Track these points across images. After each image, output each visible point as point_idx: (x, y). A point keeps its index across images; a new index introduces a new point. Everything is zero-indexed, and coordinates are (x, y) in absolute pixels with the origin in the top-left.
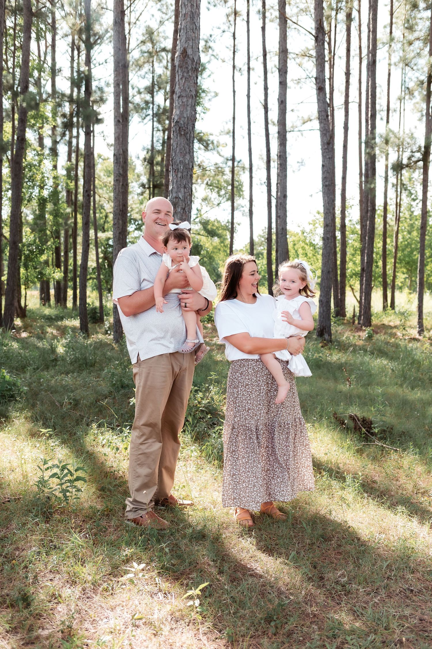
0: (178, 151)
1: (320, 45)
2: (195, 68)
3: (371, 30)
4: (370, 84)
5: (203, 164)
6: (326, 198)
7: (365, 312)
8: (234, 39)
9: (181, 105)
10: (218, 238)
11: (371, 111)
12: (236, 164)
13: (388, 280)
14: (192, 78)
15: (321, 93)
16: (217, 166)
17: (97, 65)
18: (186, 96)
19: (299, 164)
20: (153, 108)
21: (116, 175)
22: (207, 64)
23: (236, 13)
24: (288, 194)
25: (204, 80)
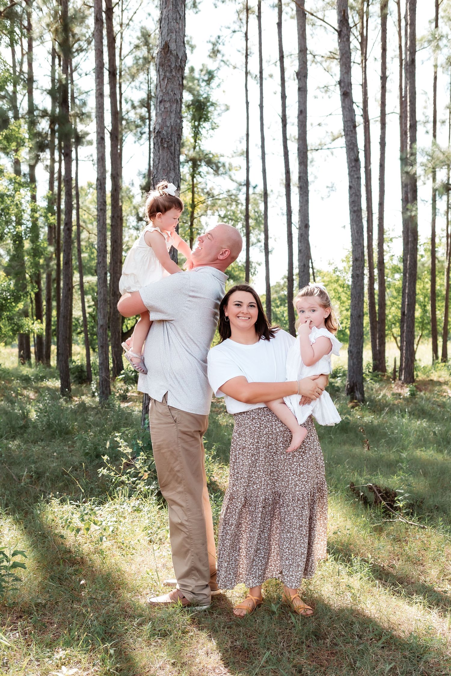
0: (160, 168)
1: (344, 41)
2: (180, 66)
3: (409, 23)
4: (408, 88)
5: (213, 191)
6: (355, 226)
7: (407, 365)
8: (247, 40)
9: (163, 112)
10: (234, 281)
11: (410, 121)
12: (251, 191)
13: (439, 327)
14: (176, 79)
15: (346, 100)
16: (230, 193)
17: (83, 75)
18: (169, 101)
19: (328, 189)
20: (150, 125)
21: (100, 203)
22: (215, 72)
23: (248, 9)
24: (311, 224)
25: (213, 90)
